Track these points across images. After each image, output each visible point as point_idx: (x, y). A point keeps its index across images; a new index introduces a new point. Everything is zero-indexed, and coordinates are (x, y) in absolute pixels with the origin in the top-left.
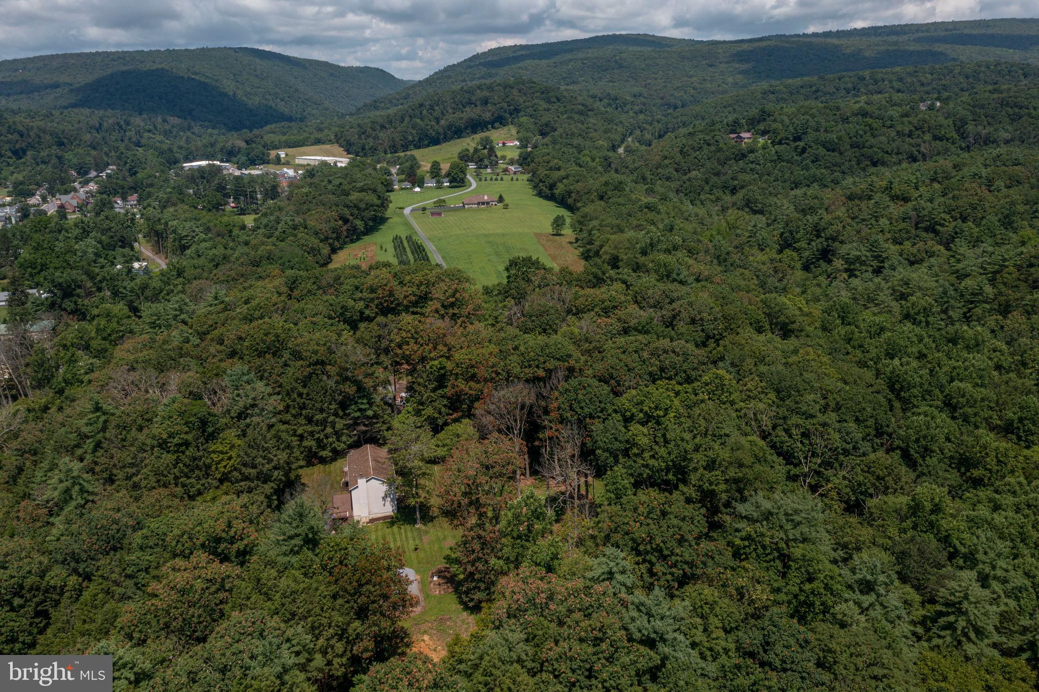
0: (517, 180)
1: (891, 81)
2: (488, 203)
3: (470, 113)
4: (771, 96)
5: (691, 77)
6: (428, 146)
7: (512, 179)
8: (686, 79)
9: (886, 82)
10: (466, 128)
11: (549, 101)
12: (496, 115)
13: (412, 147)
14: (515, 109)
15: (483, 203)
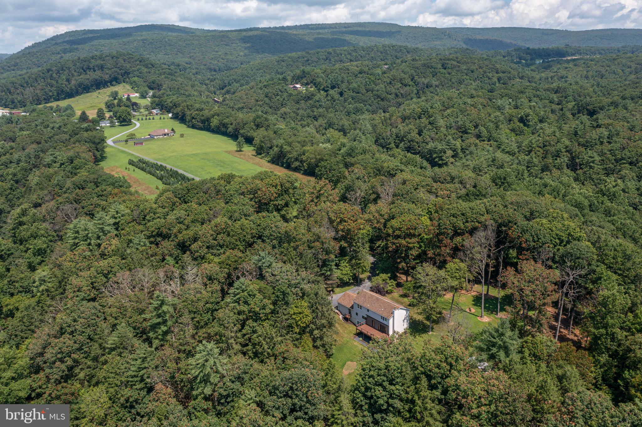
0: (164, 118)
1: (345, 55)
2: (168, 134)
3: (92, 76)
4: (283, 63)
5: (217, 52)
6: (65, 99)
7: (160, 118)
8: (214, 53)
9: (343, 55)
10: (92, 85)
11: (147, 67)
12: (112, 76)
13: (52, 100)
14: (126, 72)
15: (165, 135)
